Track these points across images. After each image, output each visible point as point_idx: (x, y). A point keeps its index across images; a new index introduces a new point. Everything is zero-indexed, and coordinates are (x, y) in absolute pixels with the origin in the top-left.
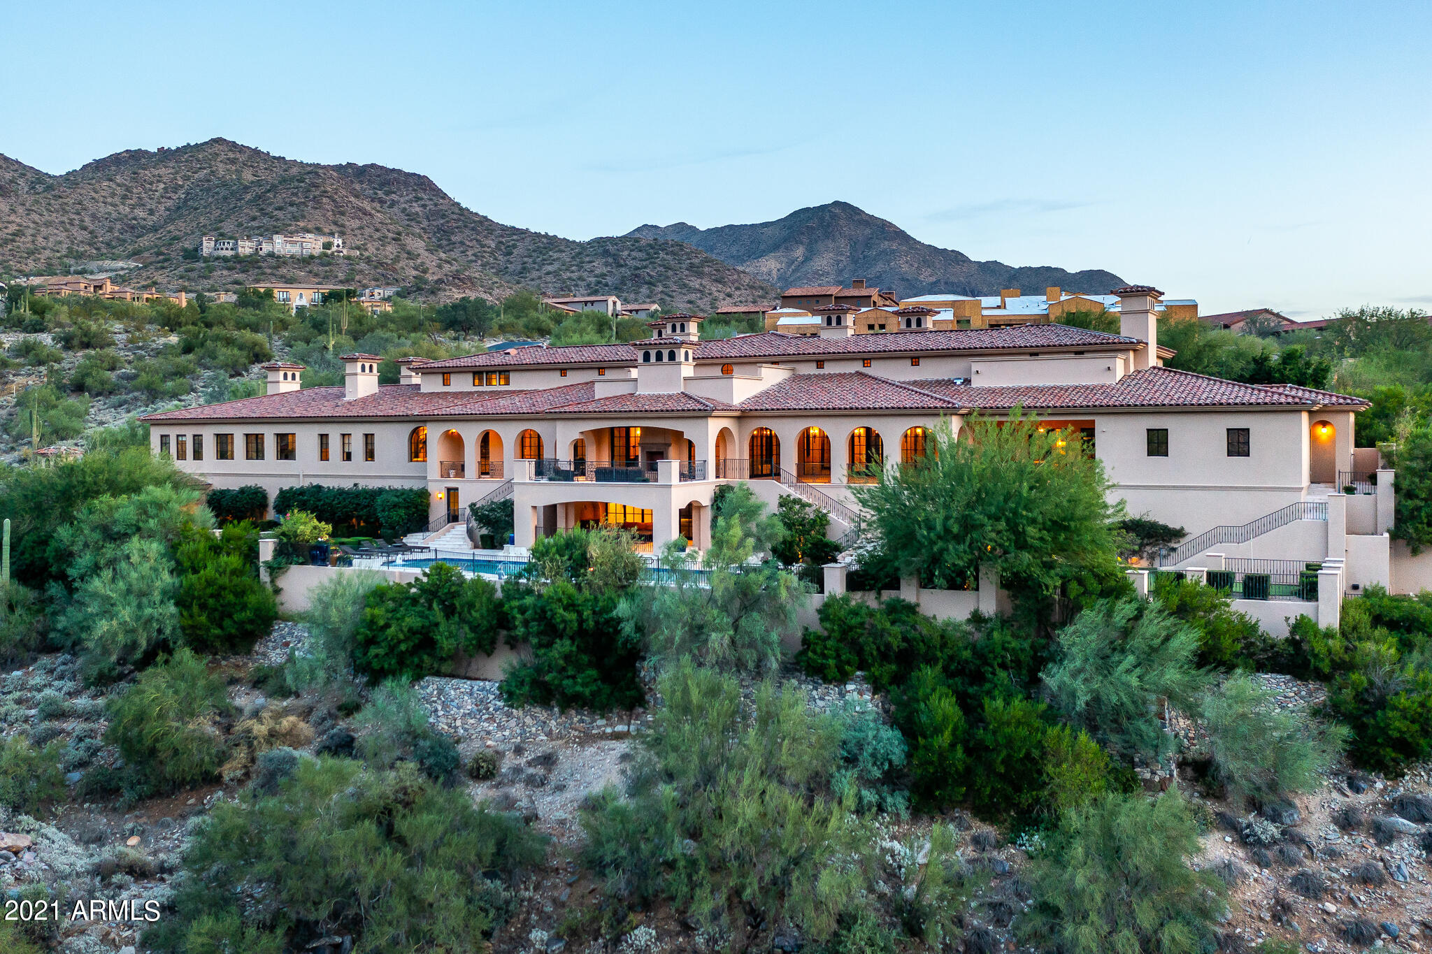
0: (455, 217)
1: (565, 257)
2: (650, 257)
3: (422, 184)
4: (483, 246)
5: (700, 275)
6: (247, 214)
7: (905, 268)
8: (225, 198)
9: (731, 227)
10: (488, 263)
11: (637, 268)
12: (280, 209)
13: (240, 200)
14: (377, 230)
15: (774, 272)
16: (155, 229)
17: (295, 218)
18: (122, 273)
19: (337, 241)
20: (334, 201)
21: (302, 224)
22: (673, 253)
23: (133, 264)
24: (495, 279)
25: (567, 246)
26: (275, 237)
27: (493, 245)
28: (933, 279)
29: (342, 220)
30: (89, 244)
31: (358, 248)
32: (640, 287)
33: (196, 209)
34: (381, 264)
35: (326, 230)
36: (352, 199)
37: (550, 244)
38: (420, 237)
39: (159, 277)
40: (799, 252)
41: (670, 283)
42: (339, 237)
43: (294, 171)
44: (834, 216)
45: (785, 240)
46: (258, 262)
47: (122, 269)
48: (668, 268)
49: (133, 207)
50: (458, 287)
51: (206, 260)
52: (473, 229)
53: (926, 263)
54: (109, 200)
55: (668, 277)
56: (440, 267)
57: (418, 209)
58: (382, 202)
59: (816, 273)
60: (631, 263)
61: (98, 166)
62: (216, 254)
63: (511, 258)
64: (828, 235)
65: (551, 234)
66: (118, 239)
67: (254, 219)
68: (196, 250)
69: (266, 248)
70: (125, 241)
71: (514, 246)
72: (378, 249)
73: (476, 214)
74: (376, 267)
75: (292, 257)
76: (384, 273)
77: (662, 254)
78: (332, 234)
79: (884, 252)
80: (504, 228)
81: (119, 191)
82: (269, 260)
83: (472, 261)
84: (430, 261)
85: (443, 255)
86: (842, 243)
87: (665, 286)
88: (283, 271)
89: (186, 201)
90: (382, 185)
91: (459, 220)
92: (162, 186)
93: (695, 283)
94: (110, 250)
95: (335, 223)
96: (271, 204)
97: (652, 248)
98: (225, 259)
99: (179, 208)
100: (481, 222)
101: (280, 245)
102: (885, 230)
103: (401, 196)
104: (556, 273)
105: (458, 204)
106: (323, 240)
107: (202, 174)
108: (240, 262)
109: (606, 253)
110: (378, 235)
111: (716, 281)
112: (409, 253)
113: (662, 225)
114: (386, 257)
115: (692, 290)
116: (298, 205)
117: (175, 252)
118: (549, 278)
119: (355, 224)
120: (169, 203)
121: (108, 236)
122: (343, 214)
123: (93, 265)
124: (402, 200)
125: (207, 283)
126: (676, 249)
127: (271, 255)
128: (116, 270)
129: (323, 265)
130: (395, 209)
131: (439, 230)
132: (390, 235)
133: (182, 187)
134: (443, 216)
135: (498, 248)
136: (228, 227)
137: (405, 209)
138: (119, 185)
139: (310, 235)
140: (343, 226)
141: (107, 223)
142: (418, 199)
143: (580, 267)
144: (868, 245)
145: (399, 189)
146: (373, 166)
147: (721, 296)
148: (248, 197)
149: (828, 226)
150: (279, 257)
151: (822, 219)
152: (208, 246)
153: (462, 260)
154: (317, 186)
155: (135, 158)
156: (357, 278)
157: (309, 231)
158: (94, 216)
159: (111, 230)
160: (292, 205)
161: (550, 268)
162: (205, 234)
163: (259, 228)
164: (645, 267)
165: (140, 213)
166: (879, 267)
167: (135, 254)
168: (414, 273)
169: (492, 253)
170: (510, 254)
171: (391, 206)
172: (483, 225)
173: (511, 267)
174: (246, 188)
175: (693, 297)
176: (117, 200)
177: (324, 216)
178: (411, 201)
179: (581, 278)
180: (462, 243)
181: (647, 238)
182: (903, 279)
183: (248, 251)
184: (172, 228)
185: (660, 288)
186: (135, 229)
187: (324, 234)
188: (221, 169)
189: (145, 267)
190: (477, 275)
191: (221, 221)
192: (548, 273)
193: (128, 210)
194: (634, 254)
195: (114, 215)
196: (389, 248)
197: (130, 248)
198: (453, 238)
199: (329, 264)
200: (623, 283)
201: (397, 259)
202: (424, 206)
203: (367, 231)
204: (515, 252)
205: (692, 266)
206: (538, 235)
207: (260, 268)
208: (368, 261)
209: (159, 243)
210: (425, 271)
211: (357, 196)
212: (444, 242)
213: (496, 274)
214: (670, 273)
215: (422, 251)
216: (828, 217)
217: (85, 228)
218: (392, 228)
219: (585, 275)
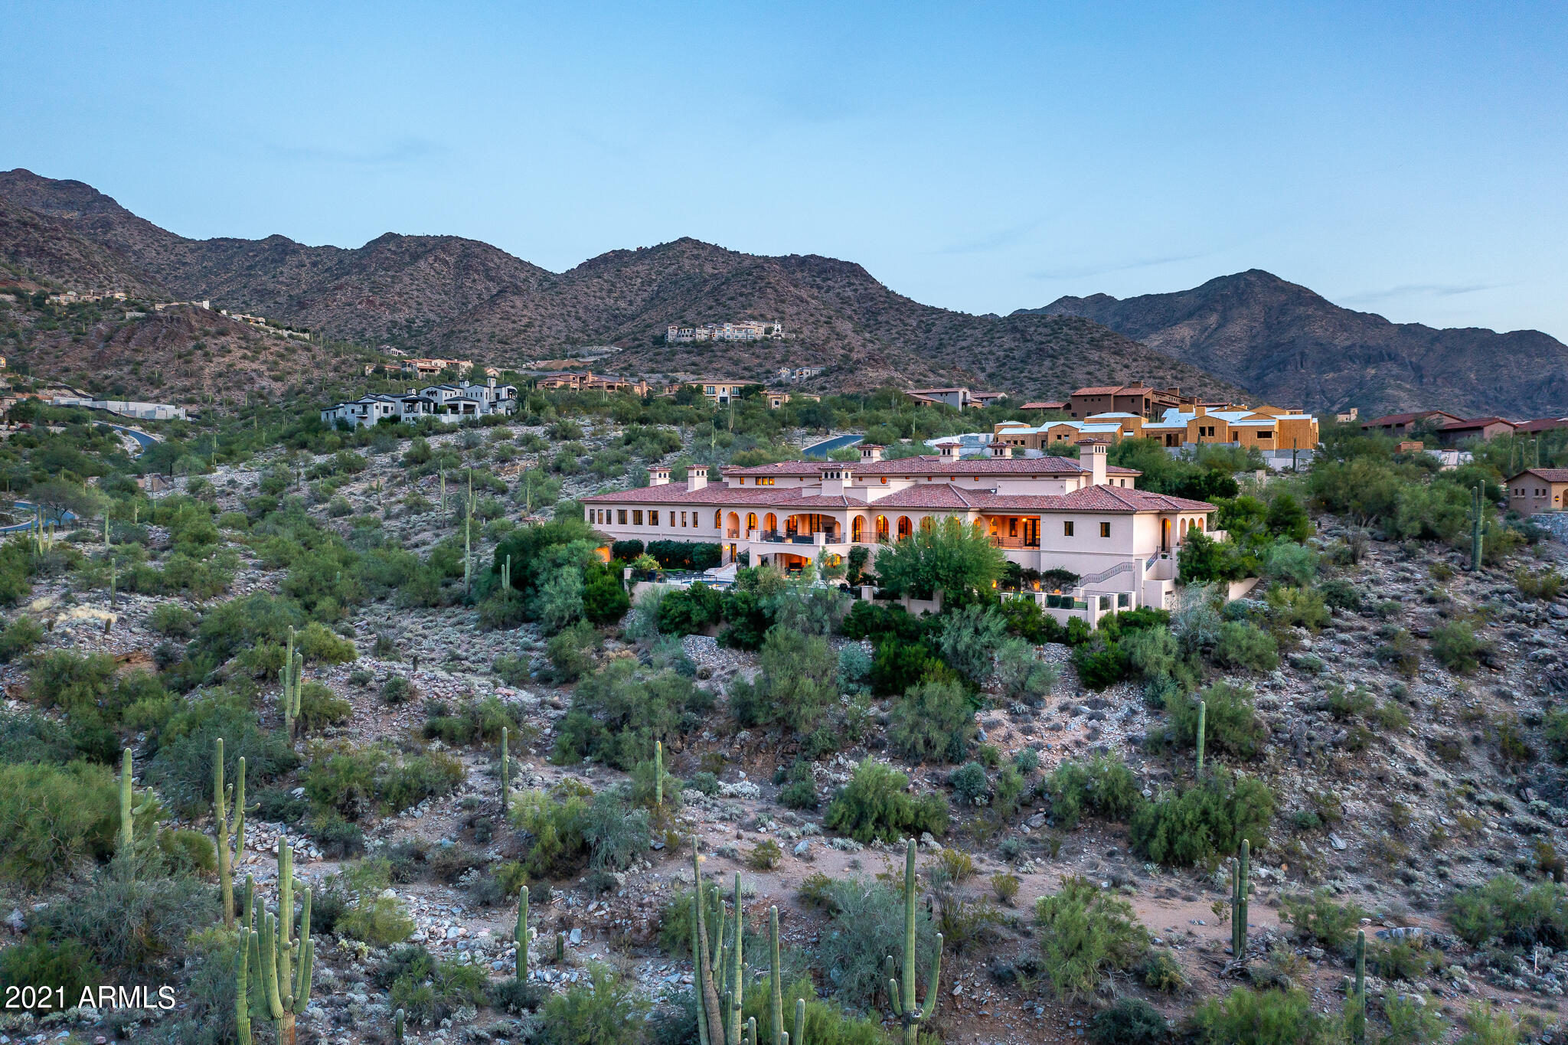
0: (882, 299)
1: (978, 333)
2: (1054, 332)
3: (854, 270)
4: (905, 325)
5: (1099, 348)
6: (705, 304)
7: (1319, 332)
8: (689, 290)
9: (1147, 297)
10: (909, 340)
11: (1042, 343)
12: (732, 299)
13: (700, 291)
14: (812, 315)
15: (1188, 339)
16: (633, 318)
17: (744, 307)
18: (606, 356)
19: (777, 326)
20: (776, 291)
21: (749, 312)
22: (1076, 328)
23: (614, 349)
24: (912, 356)
26: (725, 324)
27: (914, 324)
28: (1348, 343)
29: (782, 307)
30: (582, 332)
31: (795, 331)
32: (1044, 360)
33: (665, 300)
34: (813, 345)
35: (769, 317)
36: (792, 288)
37: (966, 321)
38: (850, 318)
39: (634, 361)
40: (1213, 320)
41: (1072, 357)
42: (779, 322)
43: (747, 263)
44: (1249, 284)
45: (1200, 308)
46: (711, 346)
48: (1070, 342)
49: (616, 299)
50: (873, 367)
51: (670, 345)
52: (897, 309)
53: (1344, 328)
54: (598, 294)
55: (1070, 351)
56: (864, 346)
57: (850, 293)
58: (819, 288)
59: (1229, 339)
60: (1036, 338)
61: (591, 264)
62: (678, 340)
63: (930, 335)
64: (1243, 302)
65: (965, 312)
66: (604, 327)
67: (710, 308)
69: (717, 334)
70: (609, 328)
71: (933, 324)
72: (812, 332)
73: (900, 296)
74: (808, 348)
75: (739, 341)
76: (814, 352)
77: (1065, 329)
78: (773, 320)
79: (1299, 317)
80: (924, 308)
81: (606, 286)
82: (720, 344)
83: (895, 339)
84: (856, 341)
85: (867, 335)
86: (1257, 309)
87: (1067, 359)
88: (731, 354)
89: (658, 292)
90: (820, 273)
91: (885, 302)
92: (640, 280)
93: (1095, 356)
94: (596, 337)
95: (777, 310)
96: (724, 295)
97: (1057, 324)
98: (686, 345)
99: (652, 299)
100: (904, 303)
101: (729, 331)
102: (1302, 296)
103: (836, 282)
104: (969, 348)
105: (885, 287)
106: (765, 325)
107: (671, 269)
108: (697, 347)
109: (1015, 329)
110: (812, 319)
111: (1115, 353)
112: (838, 334)
113: (1082, 296)
114: (818, 339)
115: (1090, 362)
116: (746, 296)
117: (647, 341)
119: (793, 310)
120: (645, 295)
121: (597, 325)
122: (783, 302)
123: (584, 350)
124: (837, 285)
125: (670, 365)
126: (1078, 324)
127: (722, 340)
128: (601, 354)
129: (764, 348)
130: (831, 294)
131: (868, 310)
132: (823, 319)
133: (655, 280)
134: (872, 299)
135: (918, 326)
136: (690, 315)
137: (839, 294)
138: (606, 281)
139: (753, 322)
140: (782, 312)
141: (596, 314)
142: (850, 284)
143: (991, 342)
144: (1283, 311)
145: (834, 276)
146: (813, 256)
147: (1119, 367)
148: (707, 289)
149: (1243, 294)
150: (728, 342)
151: (1237, 288)
152: (672, 334)
153: (886, 338)
154: (762, 278)
155: (620, 255)
156: (791, 359)
157: (754, 318)
158: (586, 308)
159: (599, 319)
160: (741, 295)
161: (964, 344)
162: (670, 323)
163: (713, 316)
164: (1050, 342)
165: (622, 304)
166: (1293, 332)
167: (616, 340)
168: (842, 352)
169: (913, 331)
170: (929, 331)
171: (827, 291)
172: (905, 306)
173: (930, 343)
174: (706, 281)
175: (1091, 368)
176: (604, 294)
177: (768, 304)
178: (844, 286)
179: (991, 353)
180: (887, 322)
181: (1053, 315)
182: (1317, 344)
183: (703, 337)
184: (645, 316)
185: (1062, 361)
186: (617, 318)
187: (767, 320)
188: (687, 264)
189: (624, 350)
190: (896, 352)
191: (684, 312)
192: (962, 348)
193: (612, 302)
194: (1040, 330)
195: (602, 306)
196: (821, 331)
197: (613, 335)
198: (880, 319)
199: (769, 347)
200: (1028, 356)
201: (827, 340)
202: (856, 290)
203: (803, 316)
204: (934, 329)
205: (1092, 340)
206: (955, 314)
207: (713, 351)
208: (802, 343)
209: (635, 330)
210: (851, 350)
211: (795, 286)
212: (871, 323)
214: (1072, 347)
215: (849, 333)
216: (1242, 285)
217: (579, 319)
218: (824, 312)
219: (995, 349)
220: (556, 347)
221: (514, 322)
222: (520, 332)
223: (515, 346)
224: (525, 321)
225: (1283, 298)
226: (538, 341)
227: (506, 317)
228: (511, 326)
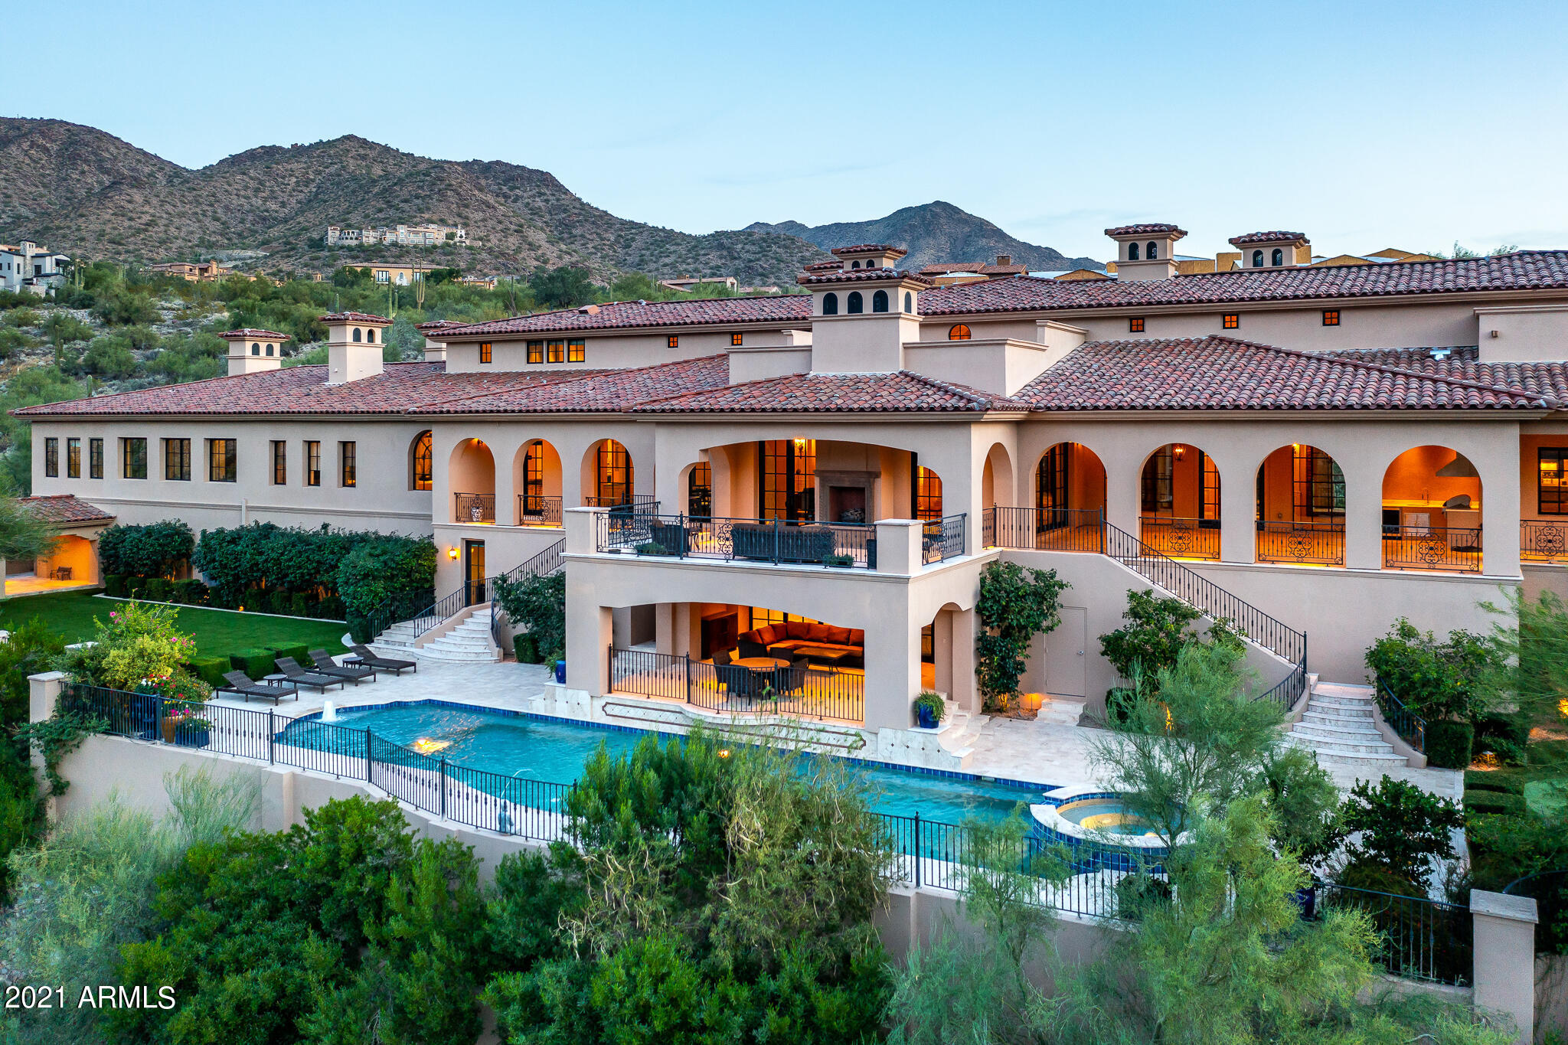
0: (576, 211)
1: (682, 250)
2: (763, 250)
3: (544, 180)
4: (602, 239)
6: (374, 206)
8: (354, 192)
9: (837, 225)
10: (607, 255)
11: (750, 261)
12: (406, 201)
13: (367, 193)
14: (500, 222)
16: (286, 221)
17: (421, 211)
18: (249, 261)
19: (460, 232)
20: (458, 194)
21: (426, 216)
22: (785, 247)
23: (261, 253)
24: (614, 270)
25: (684, 240)
26: (399, 227)
27: (612, 239)
29: (465, 212)
30: (221, 235)
31: (481, 239)
32: (753, 279)
33: (325, 201)
34: (503, 254)
35: (450, 222)
36: (476, 192)
37: (668, 237)
38: (542, 229)
39: (284, 265)
41: (782, 276)
42: (463, 228)
43: (422, 167)
44: (935, 215)
45: (889, 238)
46: (381, 251)
47: (251, 258)
48: (780, 261)
49: (265, 200)
51: (331, 249)
52: (593, 223)
53: (1022, 260)
54: (242, 193)
55: (780, 269)
56: (560, 257)
57: (541, 204)
58: (506, 197)
60: (744, 255)
61: (234, 160)
62: (340, 243)
63: (630, 251)
64: (929, 233)
65: (668, 228)
66: (250, 230)
67: (380, 211)
68: (321, 239)
69: (390, 238)
70: (256, 232)
71: (633, 240)
72: (500, 240)
73: (597, 209)
74: (497, 257)
75: (415, 246)
76: (504, 261)
77: (774, 247)
78: (456, 226)
79: (982, 249)
80: (623, 222)
81: (252, 184)
82: (393, 249)
83: (592, 253)
84: (551, 252)
85: (563, 247)
86: (943, 240)
88: (407, 259)
89: (317, 194)
90: (506, 182)
91: (580, 214)
92: (294, 180)
94: (241, 240)
95: (459, 215)
96: (397, 197)
97: (765, 242)
98: (350, 248)
99: (310, 201)
100: (601, 216)
101: (404, 235)
102: (983, 228)
103: (525, 191)
104: (671, 265)
105: (580, 199)
106: (446, 230)
107: (333, 169)
108: (364, 251)
109: (721, 247)
110: (500, 227)
112: (530, 244)
113: (773, 223)
114: (508, 248)
116: (423, 198)
117: (302, 245)
118: (666, 270)
119: (479, 216)
120: (301, 196)
121: (239, 229)
122: (466, 206)
123: (223, 254)
124: (525, 195)
126: (788, 243)
127: (395, 244)
128: (244, 259)
129: (445, 254)
130: (519, 204)
131: (561, 223)
132: (513, 227)
133: (313, 181)
134: (565, 211)
135: (617, 241)
136: (355, 218)
137: (528, 204)
138: (252, 179)
139: (433, 226)
140: (467, 218)
141: (239, 215)
142: (540, 194)
143: (696, 259)
144: (967, 242)
145: (523, 185)
146: (498, 163)
148: (376, 190)
149: (929, 224)
150: (402, 246)
151: (924, 218)
152: (333, 236)
153: (583, 252)
154: (442, 180)
155: (270, 152)
156: (478, 267)
157: (433, 223)
158: (227, 208)
159: (242, 221)
160: (417, 197)
161: (667, 260)
162: (331, 225)
163: (385, 219)
164: (758, 260)
165: (273, 206)
167: (265, 243)
168: (536, 263)
169: (611, 246)
170: (630, 246)
171: (515, 201)
172: (603, 219)
173: (630, 259)
174: (374, 181)
176: (249, 193)
177: (448, 208)
178: (534, 196)
179: (696, 270)
180: (583, 236)
181: (759, 234)
183: (372, 241)
184: (301, 219)
185: (773, 280)
186: (266, 220)
187: (448, 225)
188: (351, 164)
189: (271, 255)
190: (596, 265)
191: (349, 213)
192: (665, 265)
193: (260, 202)
194: (747, 247)
195: (247, 207)
196: (511, 240)
197: (261, 238)
198: (574, 232)
199: (452, 253)
201: (518, 250)
202: (547, 201)
203: (490, 223)
204: (634, 245)
206: (656, 229)
207: (384, 257)
208: (490, 251)
209: (288, 233)
210: (545, 262)
211: (481, 190)
212: (565, 236)
213: (615, 266)
214: (782, 265)
215: (543, 243)
216: (929, 216)
217: (217, 219)
218: (513, 219)
219: (700, 267)
220: (187, 251)
221: (131, 219)
222: (139, 231)
223: (131, 247)
224: (146, 218)
225: (967, 229)
226: (162, 242)
227: (121, 212)
228: (127, 223)
